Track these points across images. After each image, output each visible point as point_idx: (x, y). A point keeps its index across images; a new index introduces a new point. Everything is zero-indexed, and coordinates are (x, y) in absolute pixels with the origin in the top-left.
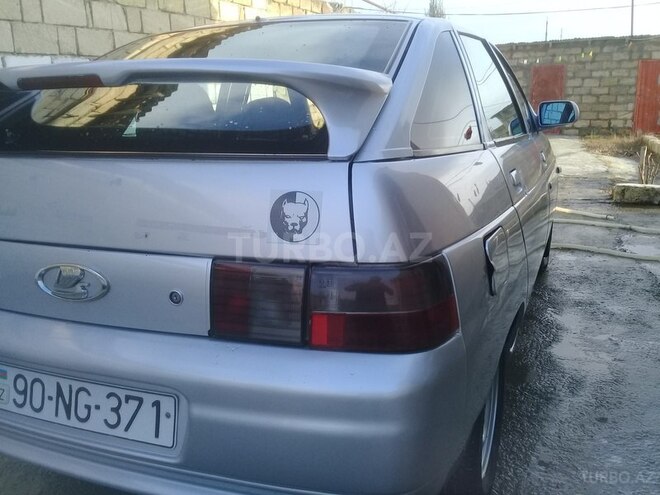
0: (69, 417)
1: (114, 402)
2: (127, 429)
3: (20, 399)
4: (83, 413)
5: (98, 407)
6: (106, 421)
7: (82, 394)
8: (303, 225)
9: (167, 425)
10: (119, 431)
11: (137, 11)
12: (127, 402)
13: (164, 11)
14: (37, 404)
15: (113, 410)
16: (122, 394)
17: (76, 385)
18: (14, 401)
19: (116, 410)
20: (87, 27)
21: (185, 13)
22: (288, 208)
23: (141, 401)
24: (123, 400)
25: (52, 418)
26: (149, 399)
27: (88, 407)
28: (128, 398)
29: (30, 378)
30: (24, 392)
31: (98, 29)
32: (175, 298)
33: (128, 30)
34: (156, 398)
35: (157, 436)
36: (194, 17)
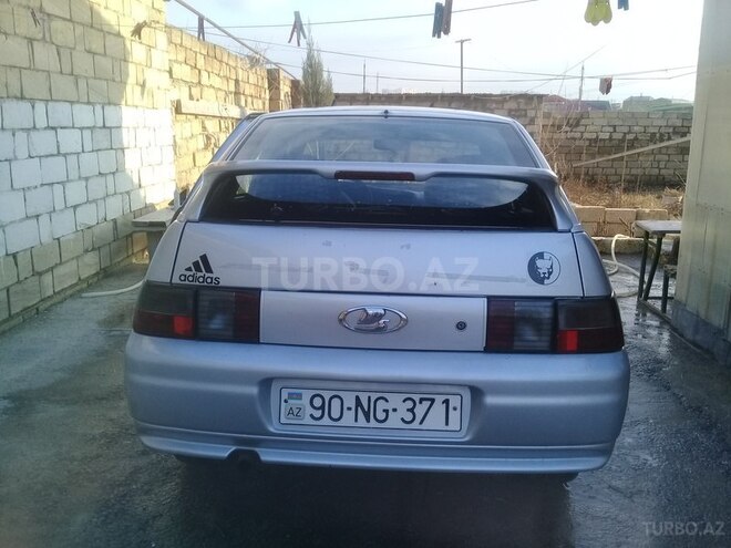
0: (368, 420)
1: (409, 404)
2: (421, 423)
3: (318, 414)
4: (381, 416)
5: (395, 410)
6: (402, 419)
7: (380, 403)
8: (550, 273)
9: (455, 416)
10: (415, 425)
11: (69, 51)
12: (421, 402)
13: (89, 52)
14: (336, 414)
15: (408, 410)
16: (417, 398)
17: (374, 396)
18: (311, 415)
19: (411, 410)
20: (29, 68)
21: (105, 55)
22: (539, 263)
23: (433, 401)
24: (417, 402)
25: (352, 423)
26: (439, 399)
27: (386, 411)
28: (421, 400)
29: (327, 396)
30: (322, 407)
31: (38, 71)
32: (461, 326)
33: (61, 72)
34: (444, 397)
35: (447, 424)
36: (113, 58)
